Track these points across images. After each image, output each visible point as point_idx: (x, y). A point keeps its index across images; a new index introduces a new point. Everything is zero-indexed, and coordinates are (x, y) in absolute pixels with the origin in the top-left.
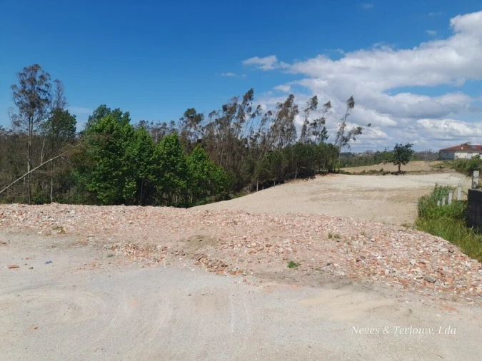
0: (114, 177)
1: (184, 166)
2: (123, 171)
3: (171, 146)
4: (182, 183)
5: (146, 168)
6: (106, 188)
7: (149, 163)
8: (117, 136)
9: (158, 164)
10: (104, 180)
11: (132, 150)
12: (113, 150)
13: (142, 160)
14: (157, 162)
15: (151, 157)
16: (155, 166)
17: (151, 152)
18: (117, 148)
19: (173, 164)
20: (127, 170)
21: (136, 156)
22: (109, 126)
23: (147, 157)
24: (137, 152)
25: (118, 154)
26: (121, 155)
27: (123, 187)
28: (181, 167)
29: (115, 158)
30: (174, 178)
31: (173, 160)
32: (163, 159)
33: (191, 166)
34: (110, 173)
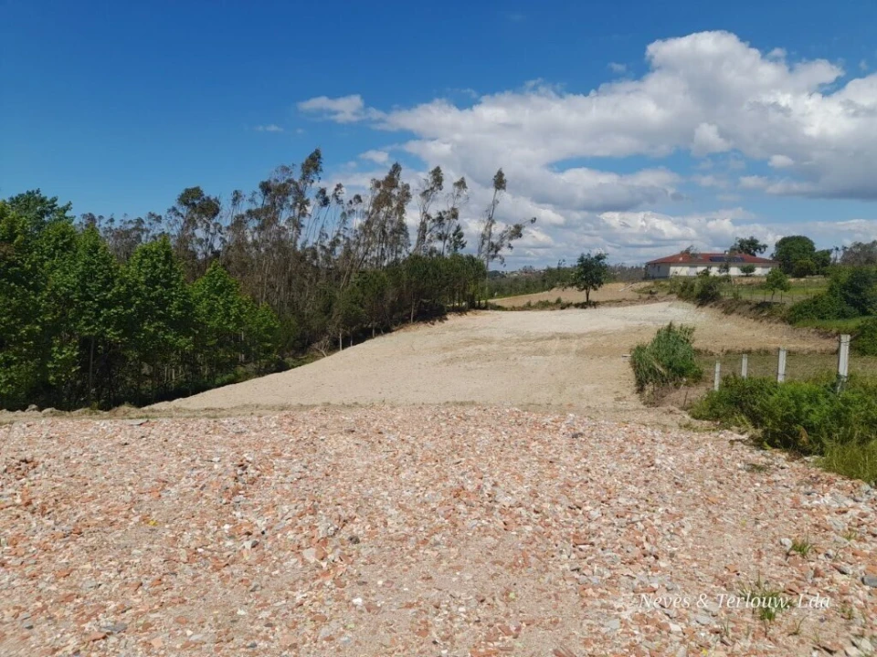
0: (23, 338)
1: (187, 307)
2: (43, 324)
3: (155, 267)
4: (184, 342)
5: (98, 315)
6: (8, 363)
7: (105, 304)
8: (27, 247)
11: (62, 278)
12: (17, 278)
13: (89, 298)
14: (124, 299)
15: (109, 290)
16: (120, 309)
17: (110, 280)
18: (25, 273)
19: (164, 304)
20: (54, 321)
21: (74, 289)
23: (100, 290)
24: (76, 280)
25: (30, 287)
26: (37, 289)
27: (48, 357)
28: (179, 309)
29: (25, 295)
30: (166, 333)
31: (161, 295)
32: (138, 294)
33: (202, 308)
34: (14, 330)
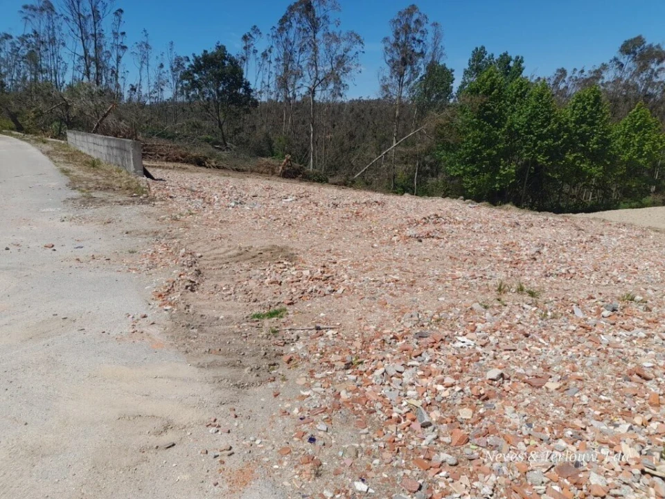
0: (484, 159)
1: (605, 142)
2: (498, 150)
3: (584, 109)
4: (596, 170)
5: (535, 145)
6: (474, 173)
7: (542, 137)
8: (499, 97)
9: (558, 138)
10: (472, 162)
11: (518, 119)
12: (488, 119)
13: (531, 133)
14: (555, 135)
15: (545, 127)
16: (550, 141)
17: (548, 120)
18: (495, 115)
19: (584, 138)
20: (504, 148)
21: (523, 126)
22: (488, 83)
23: (538, 127)
24: (526, 120)
25: (495, 125)
26: (499, 126)
27: (496, 172)
28: (597, 143)
29: (490, 131)
30: (583, 162)
31: (585, 131)
32: (567, 130)
33: (618, 143)
34: (479, 152)
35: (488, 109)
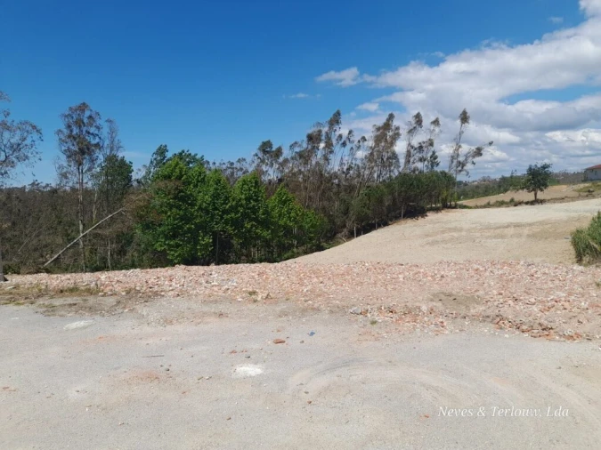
0: (186, 232)
1: (266, 212)
2: (196, 224)
3: (250, 190)
4: (266, 234)
5: (222, 218)
6: (178, 246)
7: (225, 212)
8: (187, 183)
9: (237, 212)
10: (174, 237)
11: (204, 197)
12: (183, 199)
13: (216, 209)
14: (234, 209)
15: (227, 204)
16: (233, 215)
17: (227, 198)
18: (187, 196)
19: (254, 211)
20: (200, 223)
21: (209, 204)
22: (177, 170)
23: (222, 204)
24: (210, 199)
25: (189, 204)
26: (192, 205)
27: (196, 242)
28: (263, 214)
29: (186, 209)
30: (257, 228)
31: (254, 206)
32: (241, 206)
33: (275, 213)
34: (181, 227)
35: (182, 191)
